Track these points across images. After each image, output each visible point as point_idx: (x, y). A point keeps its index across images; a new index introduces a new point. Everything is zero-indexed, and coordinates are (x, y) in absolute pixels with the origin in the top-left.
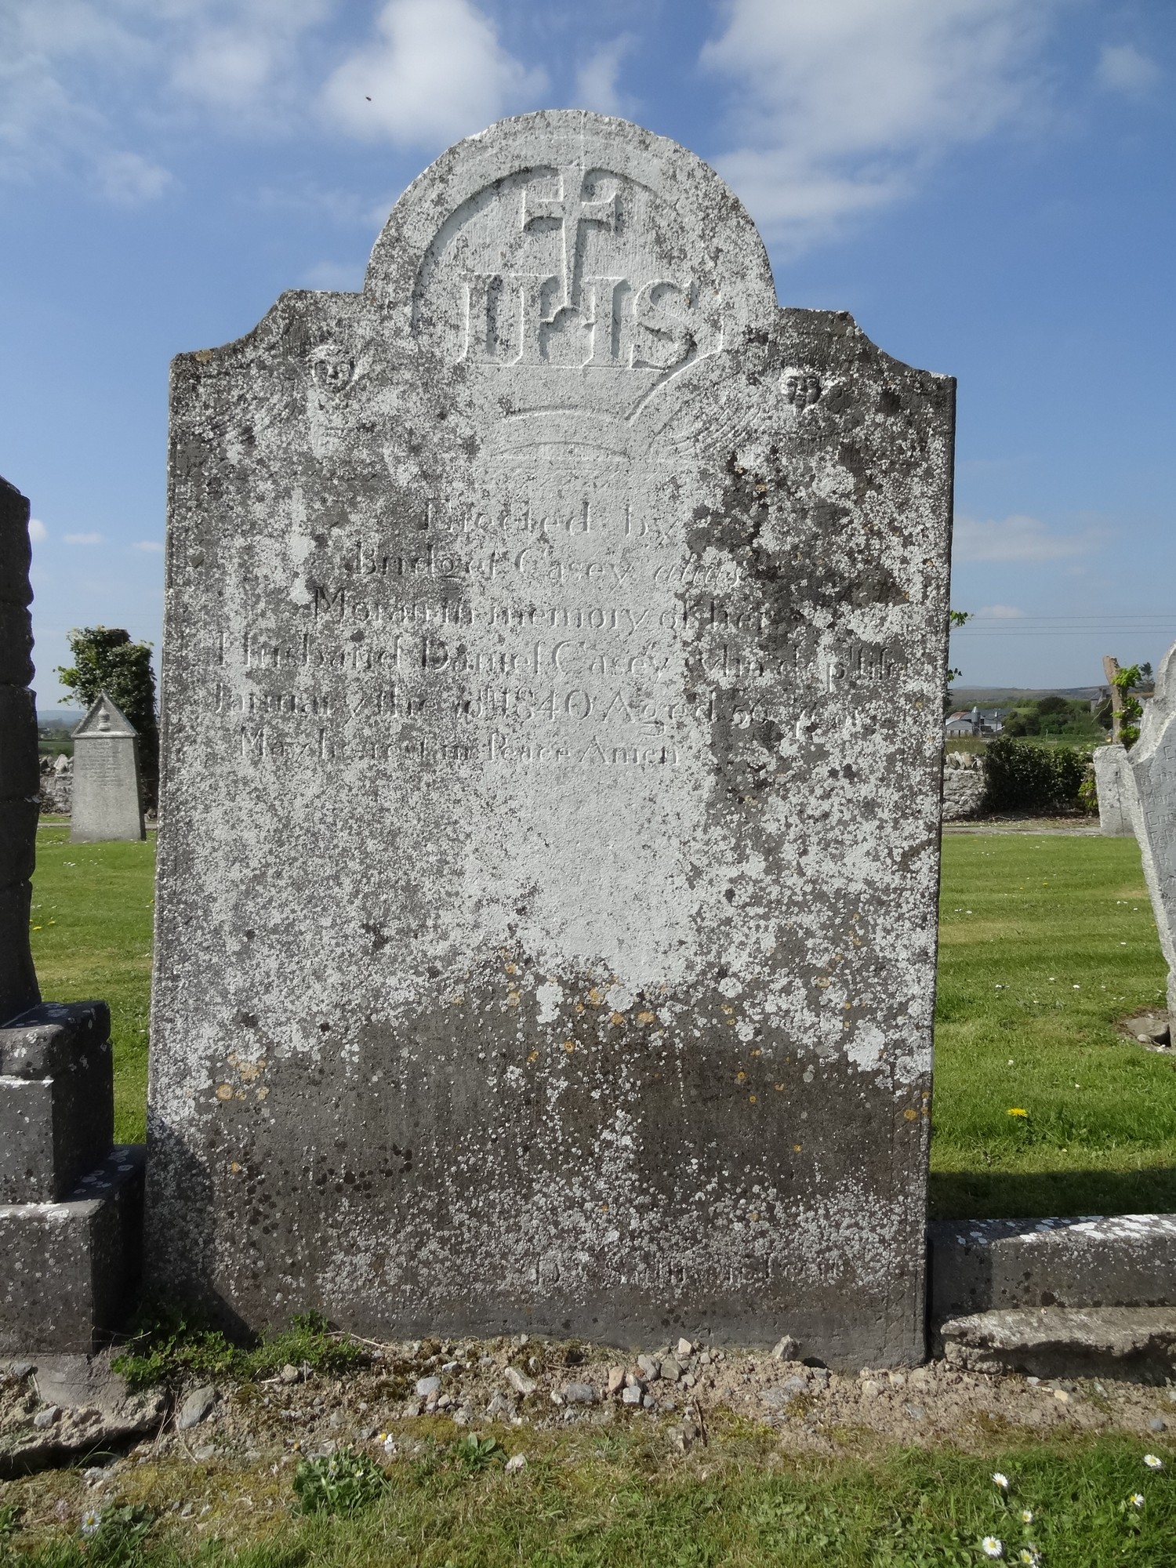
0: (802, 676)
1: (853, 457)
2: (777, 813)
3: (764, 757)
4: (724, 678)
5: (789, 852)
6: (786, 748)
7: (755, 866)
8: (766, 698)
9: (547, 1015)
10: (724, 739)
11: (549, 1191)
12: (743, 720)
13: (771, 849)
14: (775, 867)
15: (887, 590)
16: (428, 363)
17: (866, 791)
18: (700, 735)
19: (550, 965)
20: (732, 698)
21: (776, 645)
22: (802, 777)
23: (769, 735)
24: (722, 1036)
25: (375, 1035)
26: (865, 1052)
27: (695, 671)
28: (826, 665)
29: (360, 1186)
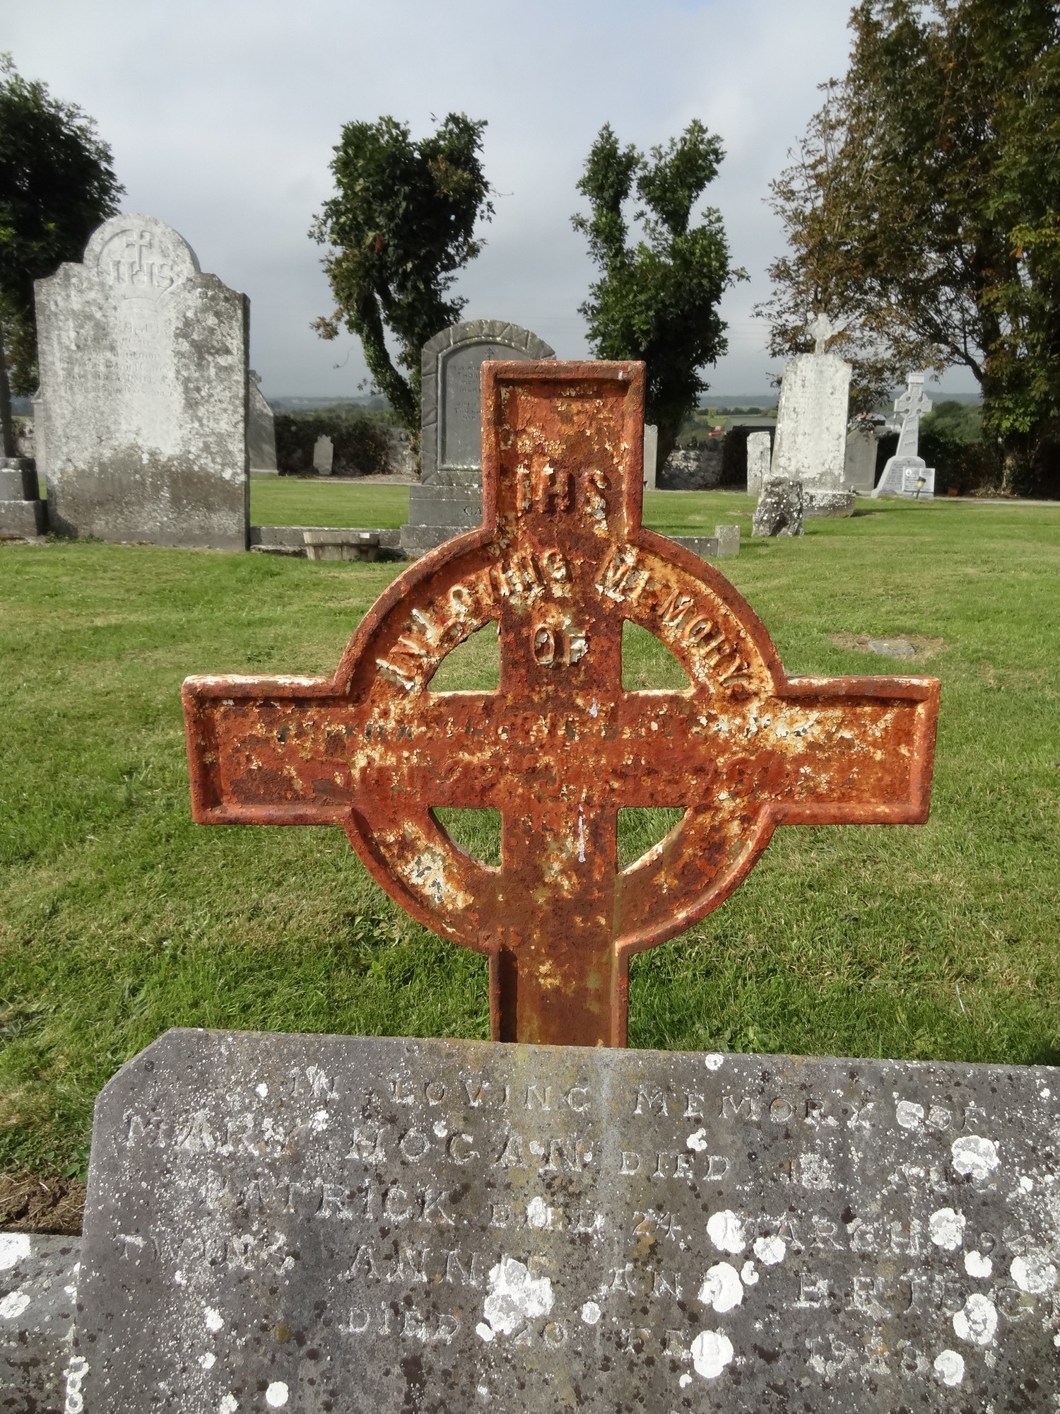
0: (206, 374)
1: (217, 314)
2: (202, 411)
3: (197, 395)
4: (185, 374)
5: (205, 421)
6: (203, 393)
7: (196, 425)
8: (197, 380)
9: (145, 462)
10: (187, 390)
11: (149, 507)
12: (191, 385)
13: (200, 420)
14: (202, 425)
15: (227, 351)
16: (102, 284)
17: (224, 406)
18: (180, 389)
19: (145, 449)
20: (187, 380)
21: (200, 366)
22: (208, 401)
23: (198, 390)
24: (190, 469)
25: (102, 465)
26: (227, 475)
27: (178, 372)
28: (212, 371)
29: (101, 504)
